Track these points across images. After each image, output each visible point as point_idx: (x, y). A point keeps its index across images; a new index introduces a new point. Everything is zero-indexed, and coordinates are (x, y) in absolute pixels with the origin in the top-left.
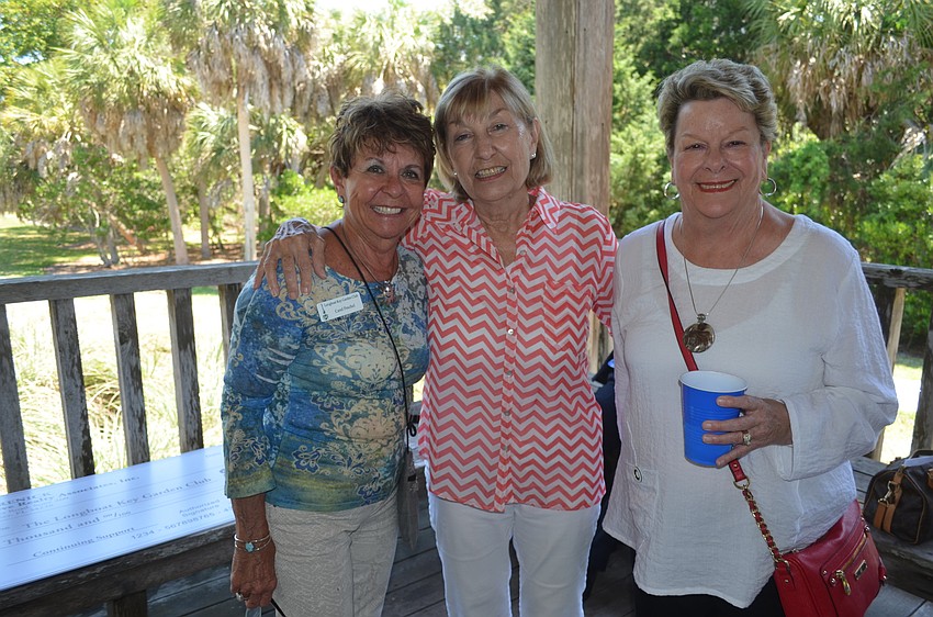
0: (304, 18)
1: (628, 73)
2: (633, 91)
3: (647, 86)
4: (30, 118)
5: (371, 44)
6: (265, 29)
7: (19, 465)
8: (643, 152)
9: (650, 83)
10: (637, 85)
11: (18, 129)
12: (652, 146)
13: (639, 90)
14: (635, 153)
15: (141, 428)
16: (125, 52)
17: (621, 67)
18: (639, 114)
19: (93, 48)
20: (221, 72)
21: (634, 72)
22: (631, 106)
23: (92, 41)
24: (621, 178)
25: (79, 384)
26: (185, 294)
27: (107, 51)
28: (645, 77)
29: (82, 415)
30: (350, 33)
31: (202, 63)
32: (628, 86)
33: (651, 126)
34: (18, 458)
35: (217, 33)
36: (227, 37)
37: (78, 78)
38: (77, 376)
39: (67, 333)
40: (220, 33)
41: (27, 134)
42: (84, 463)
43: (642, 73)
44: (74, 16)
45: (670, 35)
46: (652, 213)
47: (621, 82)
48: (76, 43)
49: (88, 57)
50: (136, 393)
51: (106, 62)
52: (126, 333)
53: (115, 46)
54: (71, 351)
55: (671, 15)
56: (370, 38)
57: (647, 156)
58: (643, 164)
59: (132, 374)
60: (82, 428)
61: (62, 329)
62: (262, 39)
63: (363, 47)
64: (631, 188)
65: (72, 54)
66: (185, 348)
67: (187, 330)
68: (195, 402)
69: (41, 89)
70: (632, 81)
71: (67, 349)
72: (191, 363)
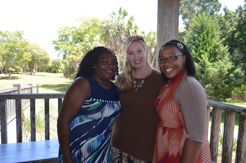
0: (134, 34)
1: (220, 46)
2: (222, 51)
3: (226, 49)
4: (74, 57)
5: (152, 40)
6: (124, 36)
7: (4, 138)
8: (223, 68)
9: (227, 48)
10: (223, 49)
11: (72, 60)
12: (226, 66)
13: (224, 50)
14: (221, 68)
15: (34, 132)
16: (94, 43)
17: (218, 44)
18: (224, 57)
19: (88, 42)
20: (114, 47)
21: (222, 45)
22: (221, 55)
23: (88, 40)
24: (216, 75)
25: (20, 120)
26: (47, 100)
27: (91, 42)
28: (226, 47)
29: (20, 127)
30: (147, 37)
31: (109, 45)
32: (220, 49)
33: (226, 61)
34: (4, 136)
35: (113, 38)
36: (115, 39)
37: (84, 48)
38: (19, 118)
39: (18, 107)
40: (114, 38)
41: (73, 61)
42: (19, 139)
43: (225, 46)
44: (85, 35)
45: (235, 35)
46: (226, 86)
47: (218, 48)
48: (85, 41)
49: (87, 44)
50: (33, 123)
51: (90, 45)
52: (32, 109)
53: (93, 41)
54: (18, 112)
55: (235, 29)
56: (152, 38)
57: (224, 69)
58: (223, 71)
59: (33, 119)
60: (19, 131)
61: (17, 106)
62: (123, 39)
63: (150, 40)
64: (219, 78)
65: (84, 43)
66: (46, 114)
67: (47, 109)
68: (48, 127)
69: (77, 51)
70: (221, 48)
71: (18, 111)
72: (48, 117)
